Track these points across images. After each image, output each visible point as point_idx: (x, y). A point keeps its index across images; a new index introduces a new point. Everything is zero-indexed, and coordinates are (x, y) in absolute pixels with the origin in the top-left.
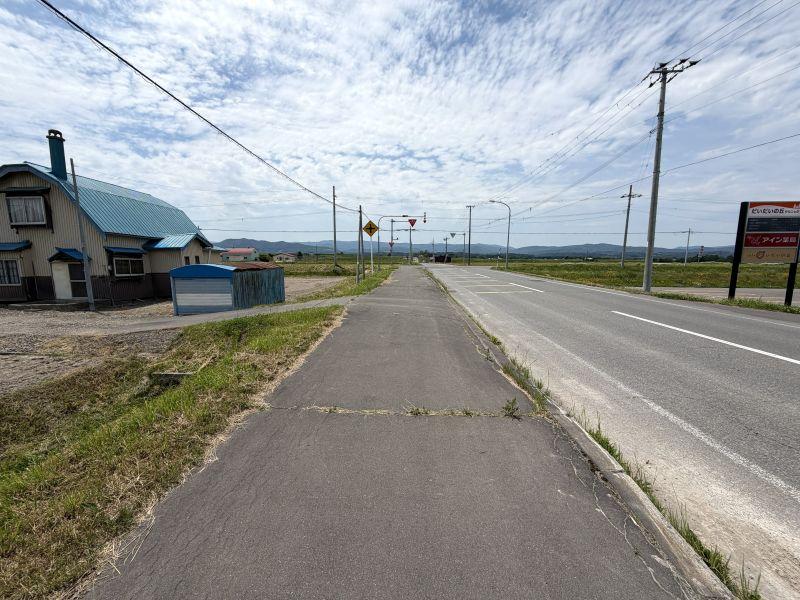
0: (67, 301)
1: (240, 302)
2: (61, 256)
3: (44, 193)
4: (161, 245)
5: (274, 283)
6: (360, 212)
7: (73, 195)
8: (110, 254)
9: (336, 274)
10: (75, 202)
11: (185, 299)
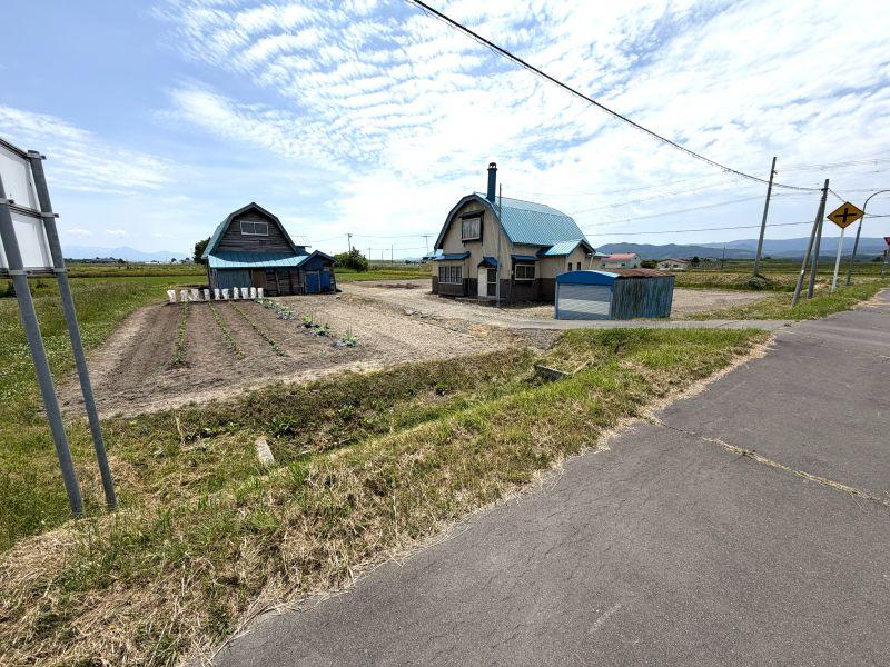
0: (484, 298)
1: (617, 313)
2: (486, 263)
3: (480, 214)
4: (550, 252)
5: (660, 293)
6: (825, 190)
7: (497, 213)
8: (514, 260)
9: (754, 287)
10: (498, 220)
11: (565, 304)
